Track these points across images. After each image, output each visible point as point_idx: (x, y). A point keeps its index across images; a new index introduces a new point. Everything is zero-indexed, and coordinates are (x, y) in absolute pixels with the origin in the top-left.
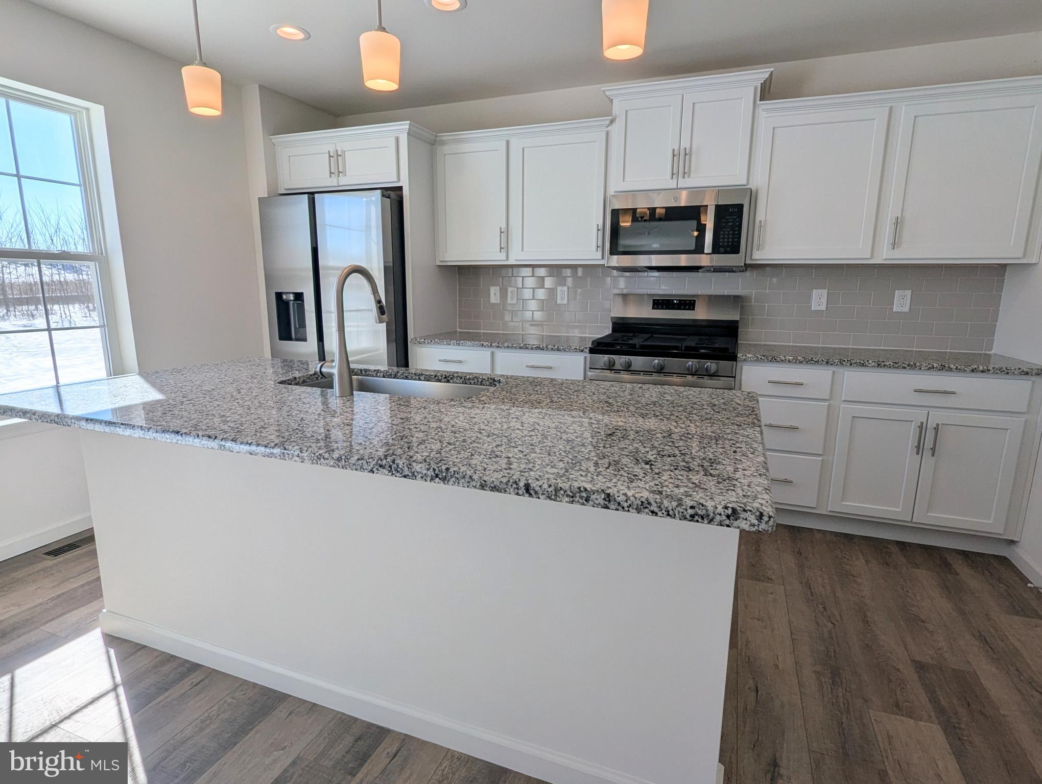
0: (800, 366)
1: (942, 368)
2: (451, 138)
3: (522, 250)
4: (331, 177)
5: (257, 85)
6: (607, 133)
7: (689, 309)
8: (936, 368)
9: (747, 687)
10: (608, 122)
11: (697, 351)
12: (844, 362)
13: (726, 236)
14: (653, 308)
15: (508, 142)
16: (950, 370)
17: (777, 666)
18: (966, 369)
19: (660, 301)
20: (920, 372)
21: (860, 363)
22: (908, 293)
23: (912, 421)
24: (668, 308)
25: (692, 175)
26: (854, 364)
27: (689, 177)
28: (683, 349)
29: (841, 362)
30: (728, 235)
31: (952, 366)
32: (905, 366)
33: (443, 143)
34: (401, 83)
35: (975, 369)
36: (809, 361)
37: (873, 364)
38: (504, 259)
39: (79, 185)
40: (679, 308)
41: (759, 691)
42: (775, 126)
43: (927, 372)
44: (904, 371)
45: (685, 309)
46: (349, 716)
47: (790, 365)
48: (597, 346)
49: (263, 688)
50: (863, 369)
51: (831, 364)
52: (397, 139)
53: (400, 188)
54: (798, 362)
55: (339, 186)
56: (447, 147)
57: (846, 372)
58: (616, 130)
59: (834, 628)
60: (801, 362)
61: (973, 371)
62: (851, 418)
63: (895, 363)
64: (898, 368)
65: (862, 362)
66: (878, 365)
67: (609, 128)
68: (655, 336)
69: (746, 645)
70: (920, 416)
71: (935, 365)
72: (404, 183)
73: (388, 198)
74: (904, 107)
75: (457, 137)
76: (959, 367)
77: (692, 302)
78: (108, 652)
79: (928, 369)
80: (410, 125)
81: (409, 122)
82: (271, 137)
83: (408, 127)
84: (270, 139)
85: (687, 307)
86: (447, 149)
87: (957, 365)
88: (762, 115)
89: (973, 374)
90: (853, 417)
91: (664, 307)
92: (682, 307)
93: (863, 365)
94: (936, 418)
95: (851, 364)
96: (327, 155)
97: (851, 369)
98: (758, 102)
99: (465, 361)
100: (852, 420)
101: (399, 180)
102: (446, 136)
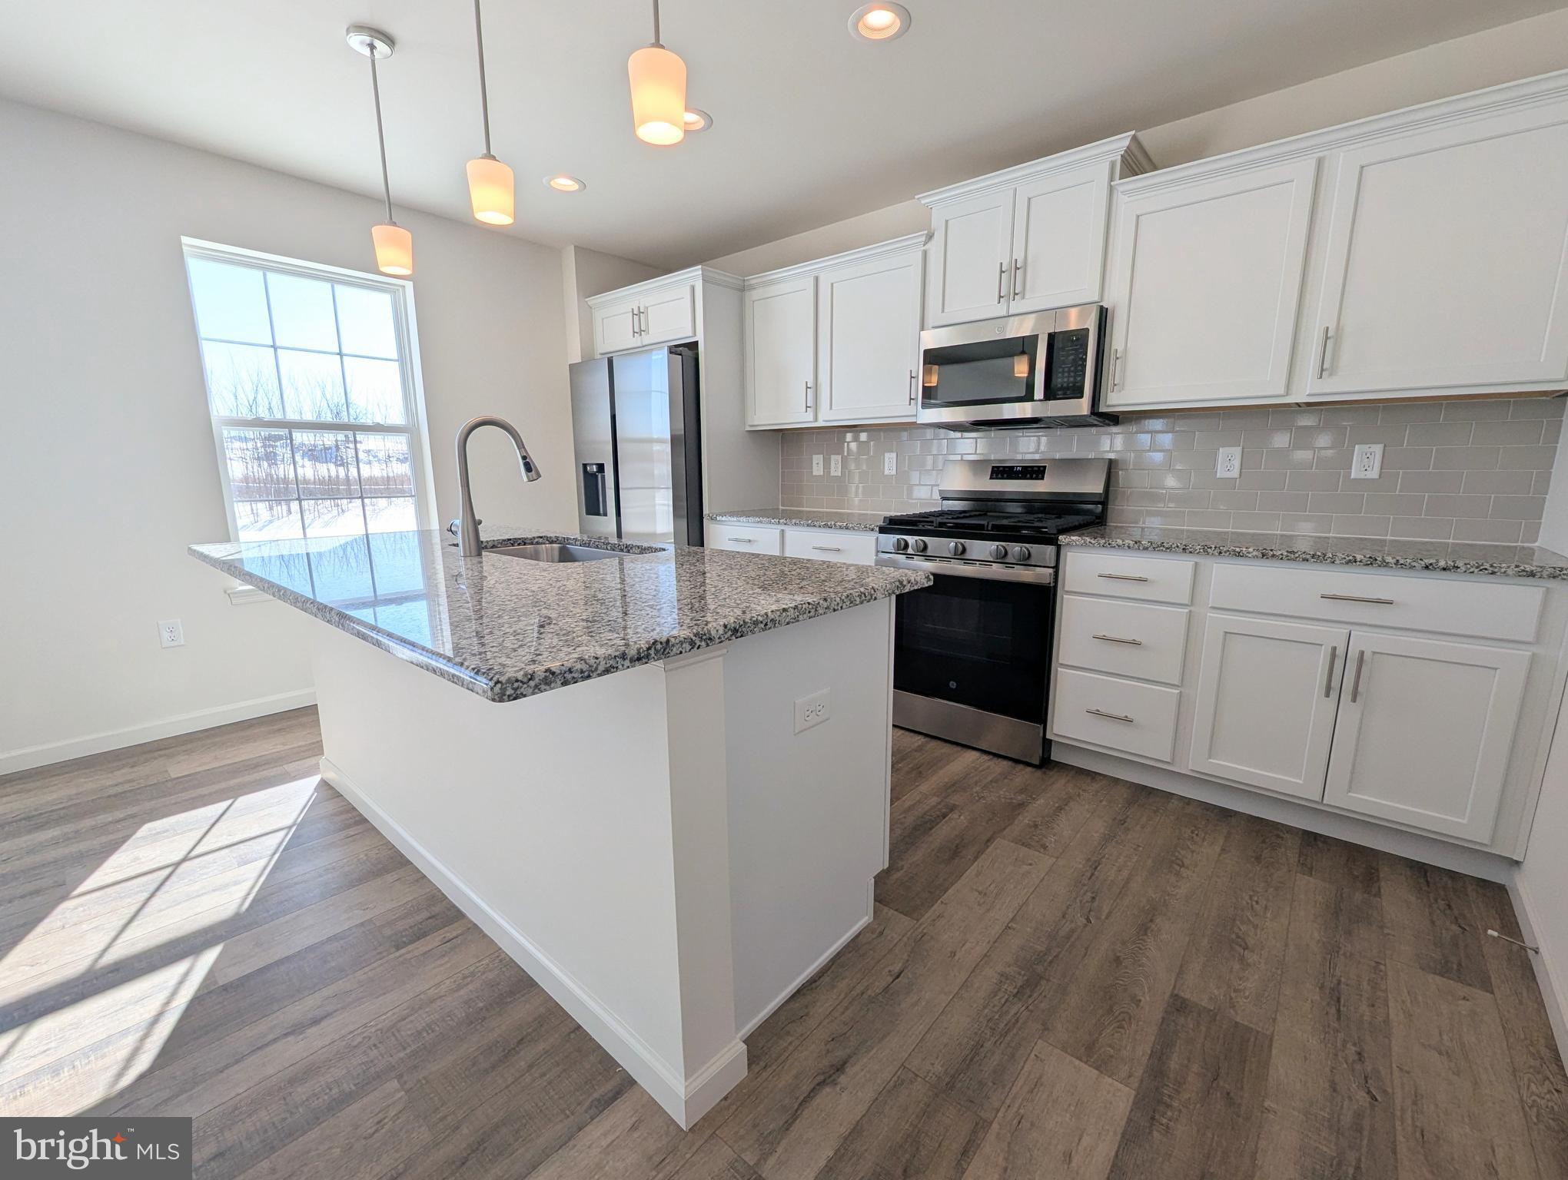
0: (1146, 554)
1: (1372, 562)
2: (760, 280)
3: (831, 408)
4: (634, 337)
5: (573, 247)
6: (925, 254)
7: (1037, 478)
8: (1360, 561)
9: (887, 970)
10: (923, 239)
11: (1019, 531)
12: (1209, 550)
13: (1066, 374)
14: (991, 478)
15: (817, 279)
16: (1385, 564)
17: (953, 954)
18: (1414, 564)
19: (1001, 469)
20: (1332, 567)
21: (1234, 551)
22: (1378, 449)
23: (1321, 645)
24: (1010, 477)
25: (1027, 296)
26: (1225, 552)
27: (1023, 298)
28: (990, 528)
29: (1205, 550)
30: (1069, 372)
31: (1389, 559)
32: (1308, 557)
33: (752, 288)
34: (516, 213)
35: (1431, 564)
36: (1158, 547)
37: (1255, 553)
38: (812, 420)
39: (398, 360)
40: (1024, 478)
41: (900, 979)
42: (1139, 213)
43: (1347, 568)
44: (1305, 565)
45: (1031, 478)
46: (443, 894)
47: (1130, 553)
48: (889, 524)
49: (398, 852)
50: (1240, 560)
51: (1191, 552)
52: (693, 289)
53: (696, 343)
54: (1141, 548)
55: (643, 346)
56: (754, 293)
57: (1215, 565)
58: (935, 248)
59: (1085, 926)
60: (1146, 549)
61: (1427, 567)
62: (1222, 634)
63: (1290, 552)
64: (1294, 560)
65: (1238, 549)
66: (1263, 556)
67: (927, 247)
68: (989, 514)
69: (934, 920)
70: (1335, 636)
71: (1359, 557)
72: (700, 338)
73: (680, 355)
74: (1342, 154)
75: (764, 279)
76: (1401, 562)
77: (1042, 469)
78: (313, 794)
79: (1347, 563)
80: (702, 270)
81: (700, 266)
82: (587, 300)
83: (701, 272)
84: (587, 302)
85: (1034, 476)
86: (755, 294)
87: (1398, 558)
88: (1122, 200)
89: (1427, 573)
90: (1226, 633)
91: (1005, 476)
92: (1028, 476)
93: (1239, 555)
94: (1363, 641)
95: (1220, 553)
96: (631, 314)
97: (1220, 559)
98: (1117, 182)
99: (755, 541)
100: (1225, 639)
101: (695, 334)
102: (753, 280)
